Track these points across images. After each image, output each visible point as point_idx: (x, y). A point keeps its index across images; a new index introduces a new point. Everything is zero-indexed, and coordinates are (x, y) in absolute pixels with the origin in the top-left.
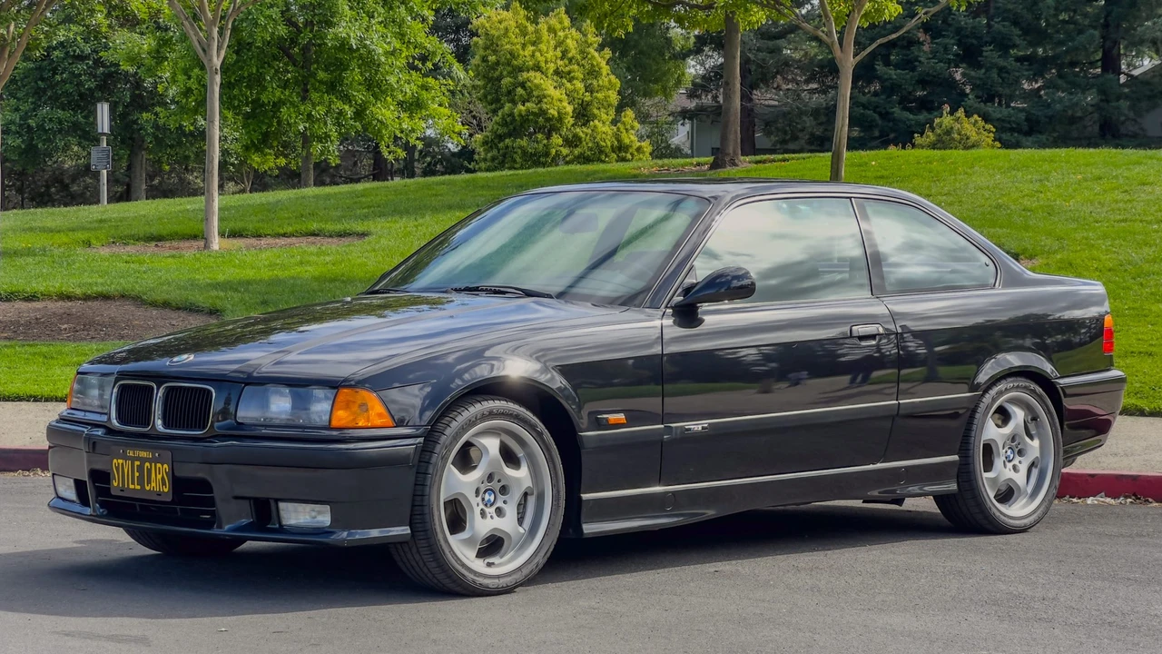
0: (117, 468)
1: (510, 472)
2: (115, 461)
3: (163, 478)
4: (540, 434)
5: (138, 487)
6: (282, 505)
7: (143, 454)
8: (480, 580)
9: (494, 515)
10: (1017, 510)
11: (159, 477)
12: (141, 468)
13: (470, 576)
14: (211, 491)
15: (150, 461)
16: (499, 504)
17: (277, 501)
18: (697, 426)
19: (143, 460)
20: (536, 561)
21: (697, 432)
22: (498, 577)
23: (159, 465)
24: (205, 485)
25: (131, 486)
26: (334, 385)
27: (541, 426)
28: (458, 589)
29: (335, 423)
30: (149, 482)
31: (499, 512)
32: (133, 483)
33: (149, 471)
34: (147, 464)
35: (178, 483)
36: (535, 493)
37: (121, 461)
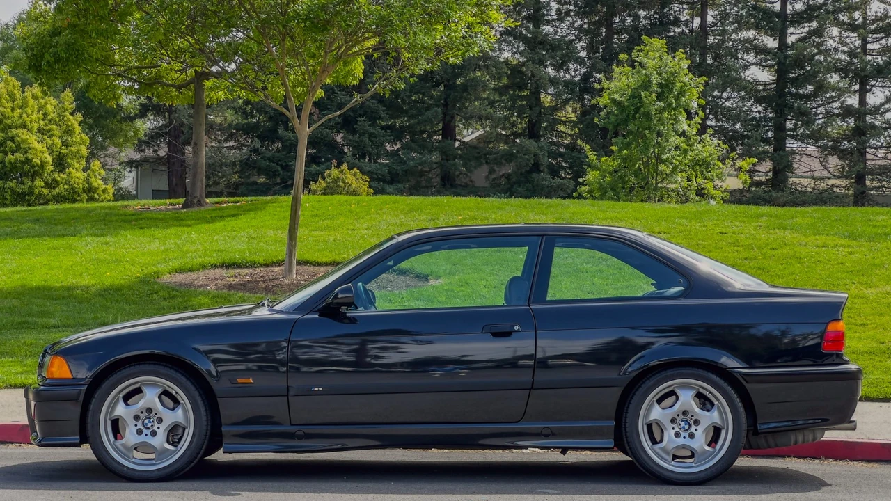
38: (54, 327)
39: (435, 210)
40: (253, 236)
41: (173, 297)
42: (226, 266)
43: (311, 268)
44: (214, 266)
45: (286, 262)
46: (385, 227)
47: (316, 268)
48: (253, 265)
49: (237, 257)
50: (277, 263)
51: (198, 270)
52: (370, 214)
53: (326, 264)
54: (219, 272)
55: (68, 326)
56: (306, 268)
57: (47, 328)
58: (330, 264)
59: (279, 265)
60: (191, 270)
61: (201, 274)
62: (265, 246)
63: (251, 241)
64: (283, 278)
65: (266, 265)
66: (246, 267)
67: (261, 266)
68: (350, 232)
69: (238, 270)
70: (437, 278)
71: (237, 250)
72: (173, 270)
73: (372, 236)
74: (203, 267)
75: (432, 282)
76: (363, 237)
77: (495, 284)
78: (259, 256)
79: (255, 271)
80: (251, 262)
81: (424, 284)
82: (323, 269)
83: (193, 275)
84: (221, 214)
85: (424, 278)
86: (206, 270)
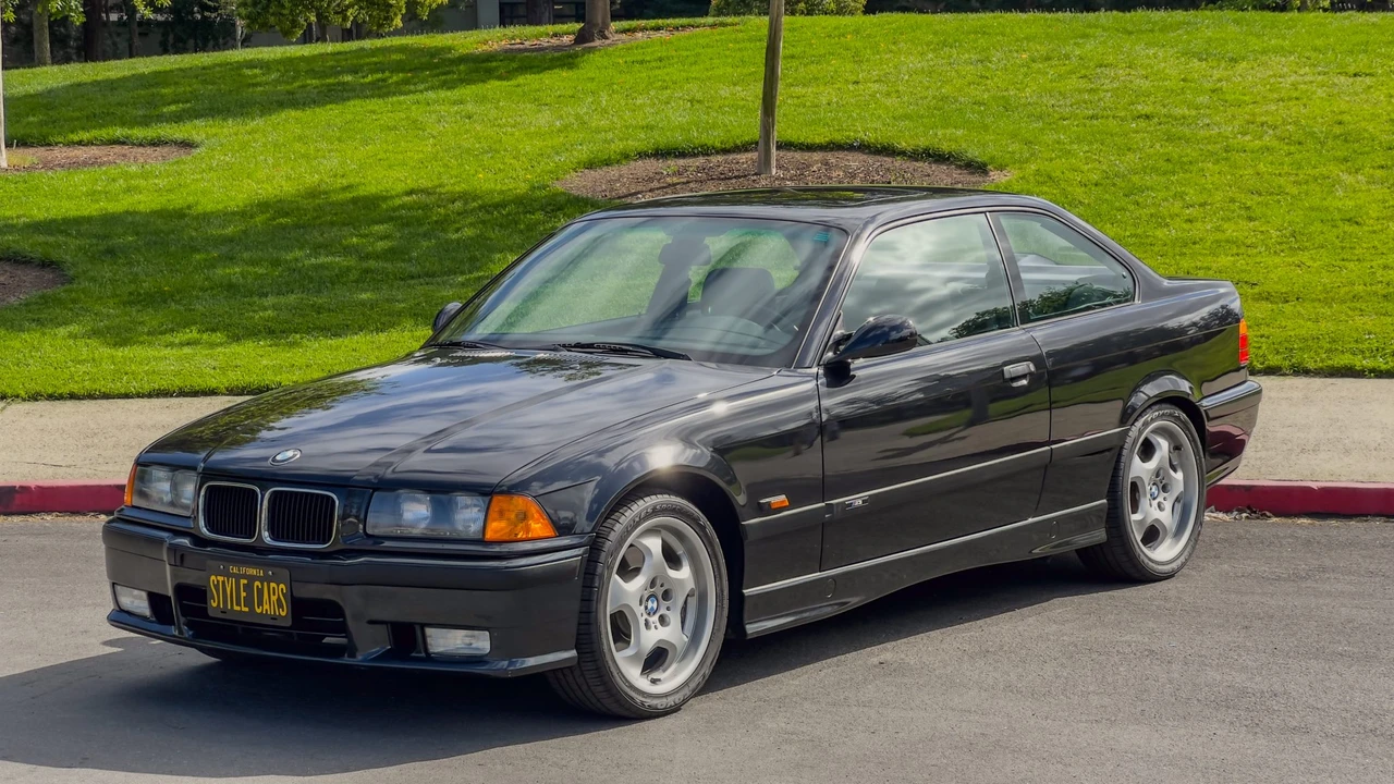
0: (217, 587)
1: (672, 573)
2: (213, 577)
3: (279, 600)
4: (703, 528)
5: (247, 609)
6: (429, 631)
7: (252, 571)
8: (649, 702)
9: (658, 624)
10: (1164, 553)
11: (274, 598)
12: (249, 588)
13: (639, 698)
14: (342, 614)
15: (262, 580)
16: (663, 611)
17: (423, 626)
18: (857, 500)
19: (252, 579)
20: (702, 673)
21: (858, 508)
22: (666, 695)
23: (273, 585)
24: (334, 609)
25: (237, 608)
26: (486, 492)
27: (703, 519)
28: (626, 713)
29: (489, 535)
30: (260, 603)
31: (663, 620)
32: (238, 604)
33: (260, 592)
34: (257, 583)
35: (298, 605)
36: (696, 594)
37: (221, 579)
38: (412, 278)
39: (982, 42)
40: (699, 96)
42: (663, 155)
43: (798, 155)
44: (642, 155)
45: (761, 145)
46: (907, 77)
47: (807, 155)
48: (706, 151)
49: (677, 139)
50: (743, 146)
51: (618, 162)
52: (878, 53)
53: (821, 148)
54: (653, 165)
55: (433, 275)
56: (790, 154)
57: (402, 279)
58: (826, 147)
59: (746, 150)
60: (608, 163)
61: (624, 169)
62: (720, 117)
63: (697, 106)
64: (756, 174)
65: (725, 151)
66: (695, 155)
67: (717, 153)
68: (851, 88)
69: (681, 162)
70: (1001, 168)
71: (676, 124)
72: (579, 163)
73: (888, 94)
74: (626, 156)
75: (994, 175)
76: (873, 96)
77: (1095, 177)
78: (715, 138)
79: (710, 162)
80: (702, 147)
81: (981, 179)
82: (817, 156)
83: (613, 172)
84: (640, 58)
85: (980, 168)
86: (632, 162)
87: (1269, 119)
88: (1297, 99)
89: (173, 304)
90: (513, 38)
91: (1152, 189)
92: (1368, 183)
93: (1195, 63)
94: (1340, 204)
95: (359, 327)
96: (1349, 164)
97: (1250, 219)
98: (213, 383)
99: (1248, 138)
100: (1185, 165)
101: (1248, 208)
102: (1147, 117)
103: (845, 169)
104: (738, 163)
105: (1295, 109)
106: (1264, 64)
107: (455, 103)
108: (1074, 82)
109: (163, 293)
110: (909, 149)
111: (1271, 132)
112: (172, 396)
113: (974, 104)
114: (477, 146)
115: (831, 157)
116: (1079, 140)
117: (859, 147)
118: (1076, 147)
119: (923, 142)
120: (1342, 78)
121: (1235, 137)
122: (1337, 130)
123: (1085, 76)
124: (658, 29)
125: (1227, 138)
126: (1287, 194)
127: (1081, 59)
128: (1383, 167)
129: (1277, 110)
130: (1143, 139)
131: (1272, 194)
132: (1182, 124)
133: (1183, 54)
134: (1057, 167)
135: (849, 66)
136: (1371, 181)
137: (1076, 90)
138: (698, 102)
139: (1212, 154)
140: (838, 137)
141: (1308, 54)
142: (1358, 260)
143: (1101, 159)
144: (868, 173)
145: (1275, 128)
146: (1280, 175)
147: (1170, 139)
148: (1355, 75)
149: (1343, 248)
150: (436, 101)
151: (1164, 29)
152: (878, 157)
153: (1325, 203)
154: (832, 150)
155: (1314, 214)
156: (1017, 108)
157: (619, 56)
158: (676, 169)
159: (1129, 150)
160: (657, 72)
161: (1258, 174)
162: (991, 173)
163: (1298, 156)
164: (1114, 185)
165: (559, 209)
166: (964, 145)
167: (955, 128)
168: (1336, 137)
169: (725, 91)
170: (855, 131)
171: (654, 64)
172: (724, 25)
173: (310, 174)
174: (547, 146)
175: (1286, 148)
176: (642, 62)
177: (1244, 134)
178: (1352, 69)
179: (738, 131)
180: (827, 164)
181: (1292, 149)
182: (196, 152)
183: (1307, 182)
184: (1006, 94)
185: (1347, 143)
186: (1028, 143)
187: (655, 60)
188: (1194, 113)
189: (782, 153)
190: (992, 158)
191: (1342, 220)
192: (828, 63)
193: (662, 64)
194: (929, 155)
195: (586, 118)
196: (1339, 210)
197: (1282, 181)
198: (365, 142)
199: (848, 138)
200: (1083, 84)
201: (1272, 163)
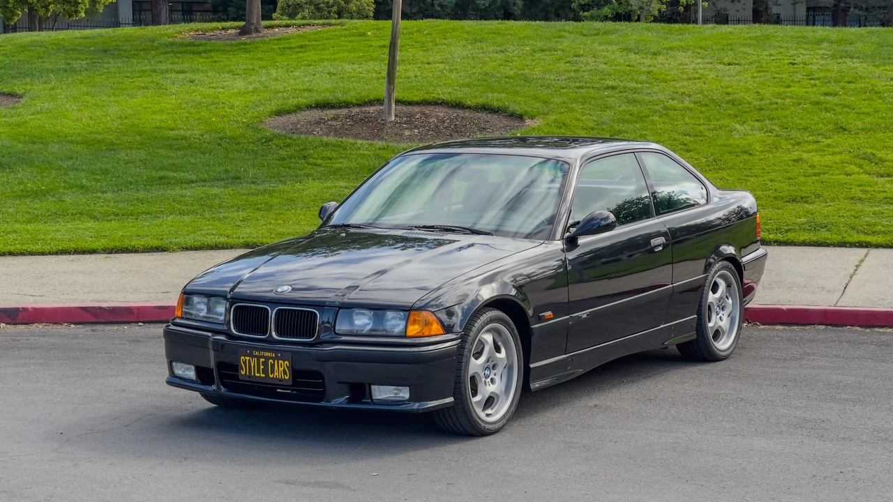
10: (723, 345)
38: (192, 182)
39: (499, 39)
40: (332, 70)
41: (288, 145)
42: (321, 108)
43: (405, 108)
44: (309, 107)
45: (386, 102)
46: (459, 60)
47: (410, 108)
48: (347, 105)
49: (329, 97)
50: (370, 102)
51: (295, 111)
52: (437, 45)
53: (418, 104)
54: (317, 114)
55: (205, 181)
58: (421, 103)
59: (371, 105)
60: (289, 112)
61: (300, 116)
63: (333, 77)
64: (382, 121)
65: (359, 105)
66: (340, 107)
67: (355, 106)
68: (427, 67)
69: (333, 112)
70: (532, 118)
71: (324, 87)
72: (272, 112)
73: (451, 71)
74: (299, 108)
75: (528, 122)
76: (441, 72)
77: (591, 124)
78: (351, 97)
79: (352, 112)
80: (345, 102)
81: (521, 124)
82: (416, 109)
83: (293, 118)
84: (288, 46)
85: (520, 118)
86: (303, 112)
87: (685, 90)
88: (699, 79)
89: (50, 197)
90: (197, 31)
91: (627, 133)
92: (752, 130)
93: (632, 56)
94: (738, 142)
95: (169, 212)
96: (739, 119)
97: (688, 151)
98: (94, 246)
99: (676, 102)
100: (642, 118)
101: (685, 145)
102: (613, 88)
103: (437, 117)
104: (369, 113)
105: (699, 84)
106: (673, 57)
107: (178, 72)
108: (562, 66)
109: (42, 191)
110: (473, 105)
111: (688, 98)
112: (70, 254)
113: (506, 77)
114: (204, 100)
115: (427, 110)
116: (574, 101)
117: (441, 104)
118: (575, 105)
119: (481, 101)
120: (722, 66)
121: (668, 102)
122: (727, 98)
123: (569, 62)
124: (288, 26)
125: (663, 101)
126: (706, 136)
127: (563, 51)
128: (758, 121)
129: (689, 85)
130: (613, 102)
131: (697, 136)
132: (635, 93)
133: (625, 49)
134: (566, 118)
135: (421, 53)
136: (753, 129)
137: (566, 71)
138: (334, 74)
139: (656, 111)
140: (427, 97)
141: (697, 51)
142: (755, 176)
143: (592, 113)
144: (452, 120)
145: (690, 96)
146: (699, 124)
147: (630, 102)
148: (729, 64)
149: (745, 169)
150: (167, 71)
151: (606, 33)
152: (453, 110)
153: (728, 142)
154: (424, 105)
155: (724, 148)
156: (532, 81)
157: (274, 45)
158: (332, 116)
159: (607, 108)
160: (301, 55)
161: (686, 124)
162: (527, 121)
163: (707, 114)
164: (603, 129)
165: (269, 141)
166: (507, 103)
167: (498, 92)
168: (728, 102)
169: (348, 68)
170: (437, 94)
171: (298, 50)
172: (330, 25)
173: (104, 116)
174: (248, 101)
175: (699, 108)
176: (290, 48)
177: (673, 99)
178: (726, 60)
179: (364, 94)
180: (424, 114)
181: (703, 109)
182: (23, 101)
183: (716, 129)
184: (523, 72)
185: (735, 106)
186: (545, 103)
187: (298, 47)
188: (639, 86)
189: (399, 108)
190: (526, 113)
191: (741, 152)
192: (407, 51)
193: (303, 50)
194: (486, 109)
195: (267, 84)
196: (738, 146)
197: (701, 128)
198: (132, 97)
199: (434, 97)
200: (568, 66)
201: (693, 118)
